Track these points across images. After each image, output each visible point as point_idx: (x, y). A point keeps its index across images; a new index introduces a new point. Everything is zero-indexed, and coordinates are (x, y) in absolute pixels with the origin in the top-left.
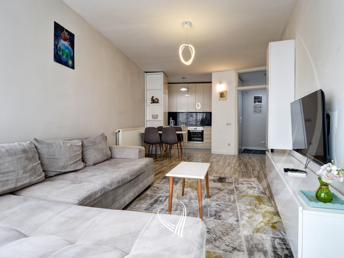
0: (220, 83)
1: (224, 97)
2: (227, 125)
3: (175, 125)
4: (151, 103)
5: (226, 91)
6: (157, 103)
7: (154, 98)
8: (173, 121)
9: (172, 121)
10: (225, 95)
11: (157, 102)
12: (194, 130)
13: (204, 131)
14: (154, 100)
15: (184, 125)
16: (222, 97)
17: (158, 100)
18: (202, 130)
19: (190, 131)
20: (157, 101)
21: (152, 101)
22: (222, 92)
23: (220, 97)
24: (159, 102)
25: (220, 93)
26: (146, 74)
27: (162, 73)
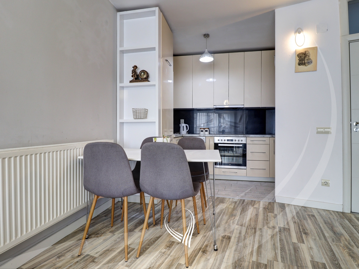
0: (299, 30)
1: (310, 62)
2: (318, 133)
3: (189, 132)
4: (131, 82)
5: (315, 49)
6: (144, 81)
7: (138, 71)
8: (187, 126)
9: (184, 125)
10: (312, 57)
11: (147, 79)
12: (226, 142)
13: (248, 146)
14: (138, 76)
15: (207, 133)
16: (304, 64)
17: (147, 73)
18: (244, 142)
19: (219, 145)
20: (145, 76)
21: (132, 76)
22: (303, 51)
23: (299, 64)
24: (149, 79)
25: (298, 55)
26: (119, 14)
27: (157, 9)
